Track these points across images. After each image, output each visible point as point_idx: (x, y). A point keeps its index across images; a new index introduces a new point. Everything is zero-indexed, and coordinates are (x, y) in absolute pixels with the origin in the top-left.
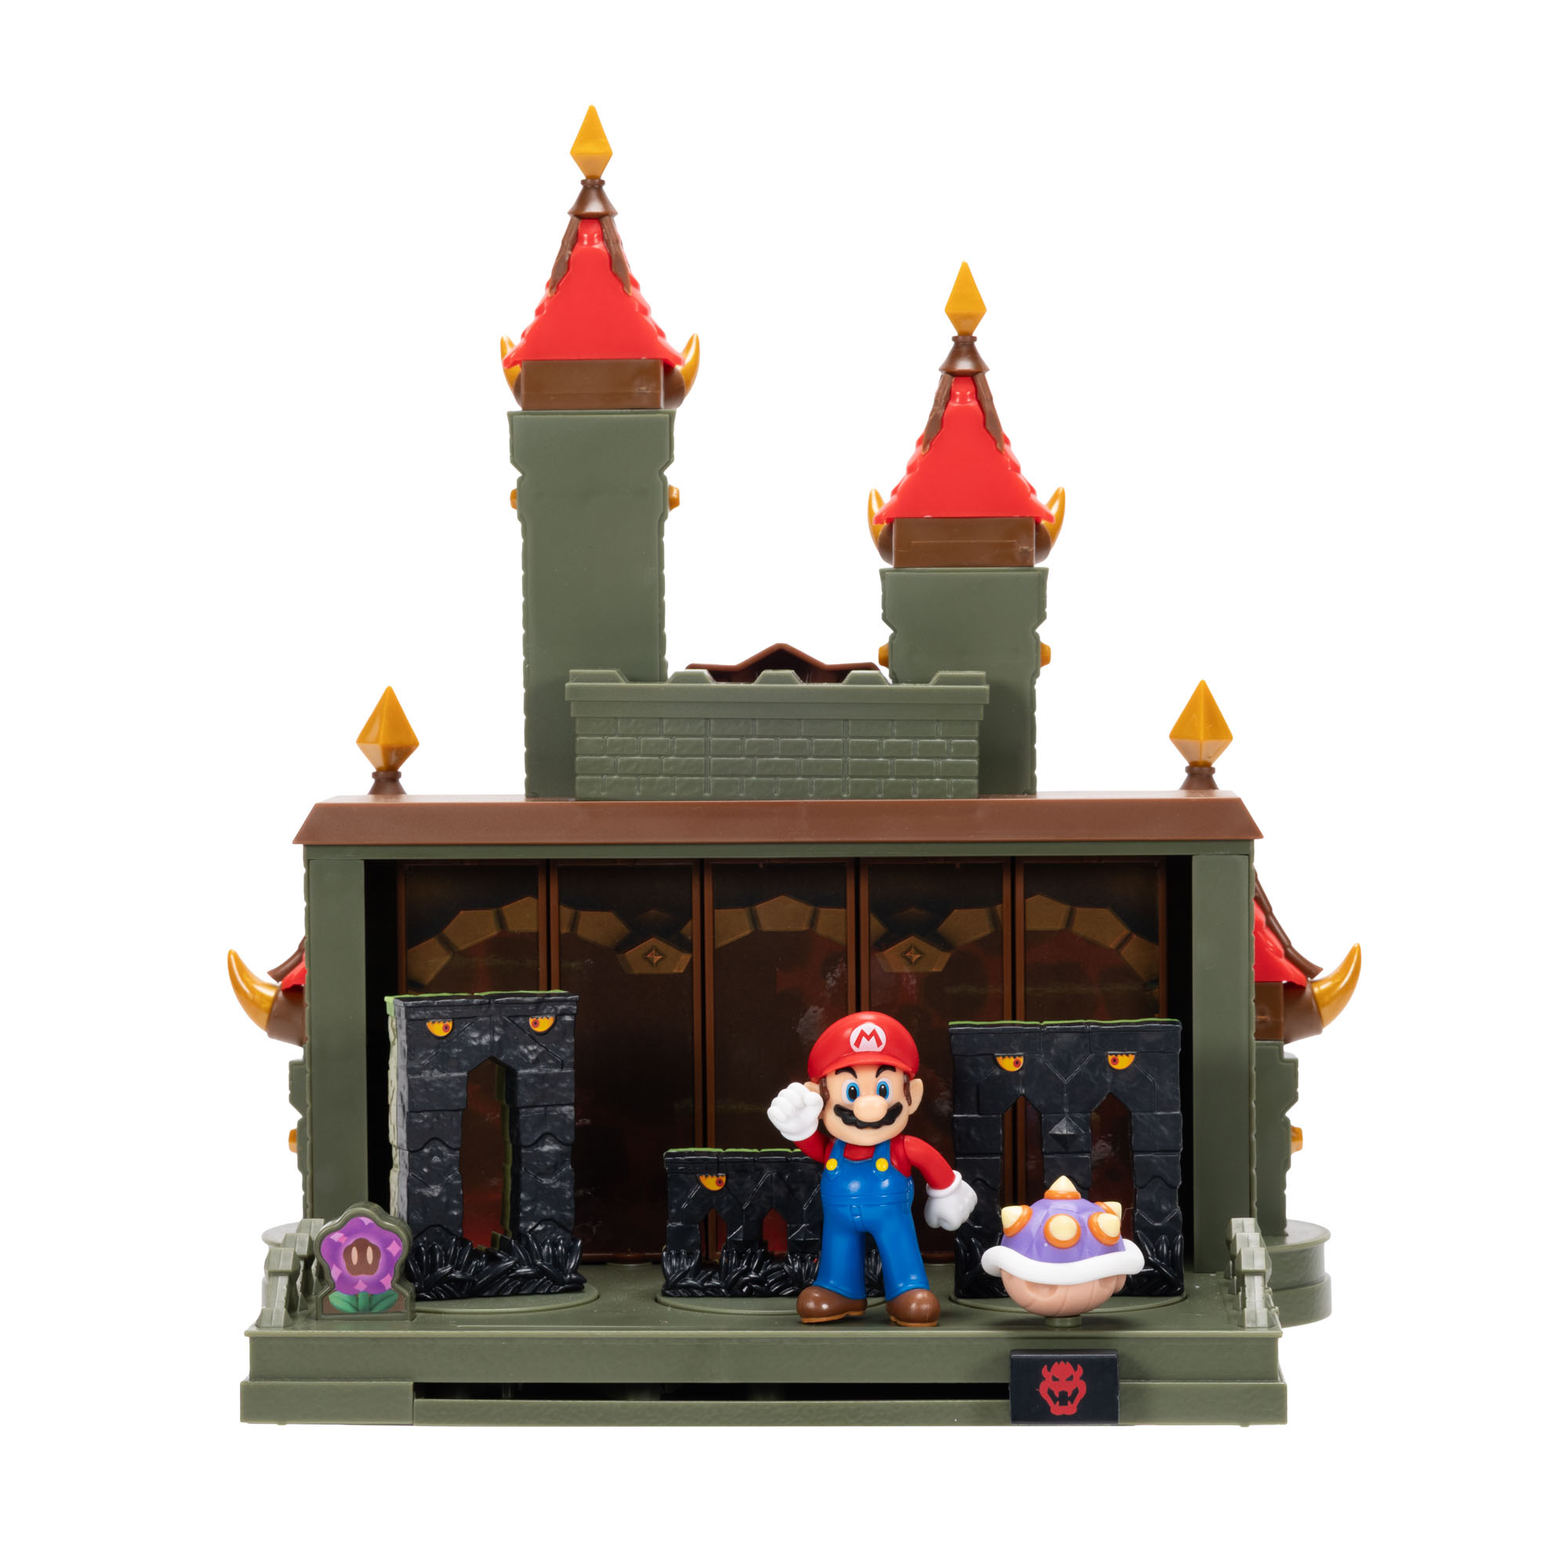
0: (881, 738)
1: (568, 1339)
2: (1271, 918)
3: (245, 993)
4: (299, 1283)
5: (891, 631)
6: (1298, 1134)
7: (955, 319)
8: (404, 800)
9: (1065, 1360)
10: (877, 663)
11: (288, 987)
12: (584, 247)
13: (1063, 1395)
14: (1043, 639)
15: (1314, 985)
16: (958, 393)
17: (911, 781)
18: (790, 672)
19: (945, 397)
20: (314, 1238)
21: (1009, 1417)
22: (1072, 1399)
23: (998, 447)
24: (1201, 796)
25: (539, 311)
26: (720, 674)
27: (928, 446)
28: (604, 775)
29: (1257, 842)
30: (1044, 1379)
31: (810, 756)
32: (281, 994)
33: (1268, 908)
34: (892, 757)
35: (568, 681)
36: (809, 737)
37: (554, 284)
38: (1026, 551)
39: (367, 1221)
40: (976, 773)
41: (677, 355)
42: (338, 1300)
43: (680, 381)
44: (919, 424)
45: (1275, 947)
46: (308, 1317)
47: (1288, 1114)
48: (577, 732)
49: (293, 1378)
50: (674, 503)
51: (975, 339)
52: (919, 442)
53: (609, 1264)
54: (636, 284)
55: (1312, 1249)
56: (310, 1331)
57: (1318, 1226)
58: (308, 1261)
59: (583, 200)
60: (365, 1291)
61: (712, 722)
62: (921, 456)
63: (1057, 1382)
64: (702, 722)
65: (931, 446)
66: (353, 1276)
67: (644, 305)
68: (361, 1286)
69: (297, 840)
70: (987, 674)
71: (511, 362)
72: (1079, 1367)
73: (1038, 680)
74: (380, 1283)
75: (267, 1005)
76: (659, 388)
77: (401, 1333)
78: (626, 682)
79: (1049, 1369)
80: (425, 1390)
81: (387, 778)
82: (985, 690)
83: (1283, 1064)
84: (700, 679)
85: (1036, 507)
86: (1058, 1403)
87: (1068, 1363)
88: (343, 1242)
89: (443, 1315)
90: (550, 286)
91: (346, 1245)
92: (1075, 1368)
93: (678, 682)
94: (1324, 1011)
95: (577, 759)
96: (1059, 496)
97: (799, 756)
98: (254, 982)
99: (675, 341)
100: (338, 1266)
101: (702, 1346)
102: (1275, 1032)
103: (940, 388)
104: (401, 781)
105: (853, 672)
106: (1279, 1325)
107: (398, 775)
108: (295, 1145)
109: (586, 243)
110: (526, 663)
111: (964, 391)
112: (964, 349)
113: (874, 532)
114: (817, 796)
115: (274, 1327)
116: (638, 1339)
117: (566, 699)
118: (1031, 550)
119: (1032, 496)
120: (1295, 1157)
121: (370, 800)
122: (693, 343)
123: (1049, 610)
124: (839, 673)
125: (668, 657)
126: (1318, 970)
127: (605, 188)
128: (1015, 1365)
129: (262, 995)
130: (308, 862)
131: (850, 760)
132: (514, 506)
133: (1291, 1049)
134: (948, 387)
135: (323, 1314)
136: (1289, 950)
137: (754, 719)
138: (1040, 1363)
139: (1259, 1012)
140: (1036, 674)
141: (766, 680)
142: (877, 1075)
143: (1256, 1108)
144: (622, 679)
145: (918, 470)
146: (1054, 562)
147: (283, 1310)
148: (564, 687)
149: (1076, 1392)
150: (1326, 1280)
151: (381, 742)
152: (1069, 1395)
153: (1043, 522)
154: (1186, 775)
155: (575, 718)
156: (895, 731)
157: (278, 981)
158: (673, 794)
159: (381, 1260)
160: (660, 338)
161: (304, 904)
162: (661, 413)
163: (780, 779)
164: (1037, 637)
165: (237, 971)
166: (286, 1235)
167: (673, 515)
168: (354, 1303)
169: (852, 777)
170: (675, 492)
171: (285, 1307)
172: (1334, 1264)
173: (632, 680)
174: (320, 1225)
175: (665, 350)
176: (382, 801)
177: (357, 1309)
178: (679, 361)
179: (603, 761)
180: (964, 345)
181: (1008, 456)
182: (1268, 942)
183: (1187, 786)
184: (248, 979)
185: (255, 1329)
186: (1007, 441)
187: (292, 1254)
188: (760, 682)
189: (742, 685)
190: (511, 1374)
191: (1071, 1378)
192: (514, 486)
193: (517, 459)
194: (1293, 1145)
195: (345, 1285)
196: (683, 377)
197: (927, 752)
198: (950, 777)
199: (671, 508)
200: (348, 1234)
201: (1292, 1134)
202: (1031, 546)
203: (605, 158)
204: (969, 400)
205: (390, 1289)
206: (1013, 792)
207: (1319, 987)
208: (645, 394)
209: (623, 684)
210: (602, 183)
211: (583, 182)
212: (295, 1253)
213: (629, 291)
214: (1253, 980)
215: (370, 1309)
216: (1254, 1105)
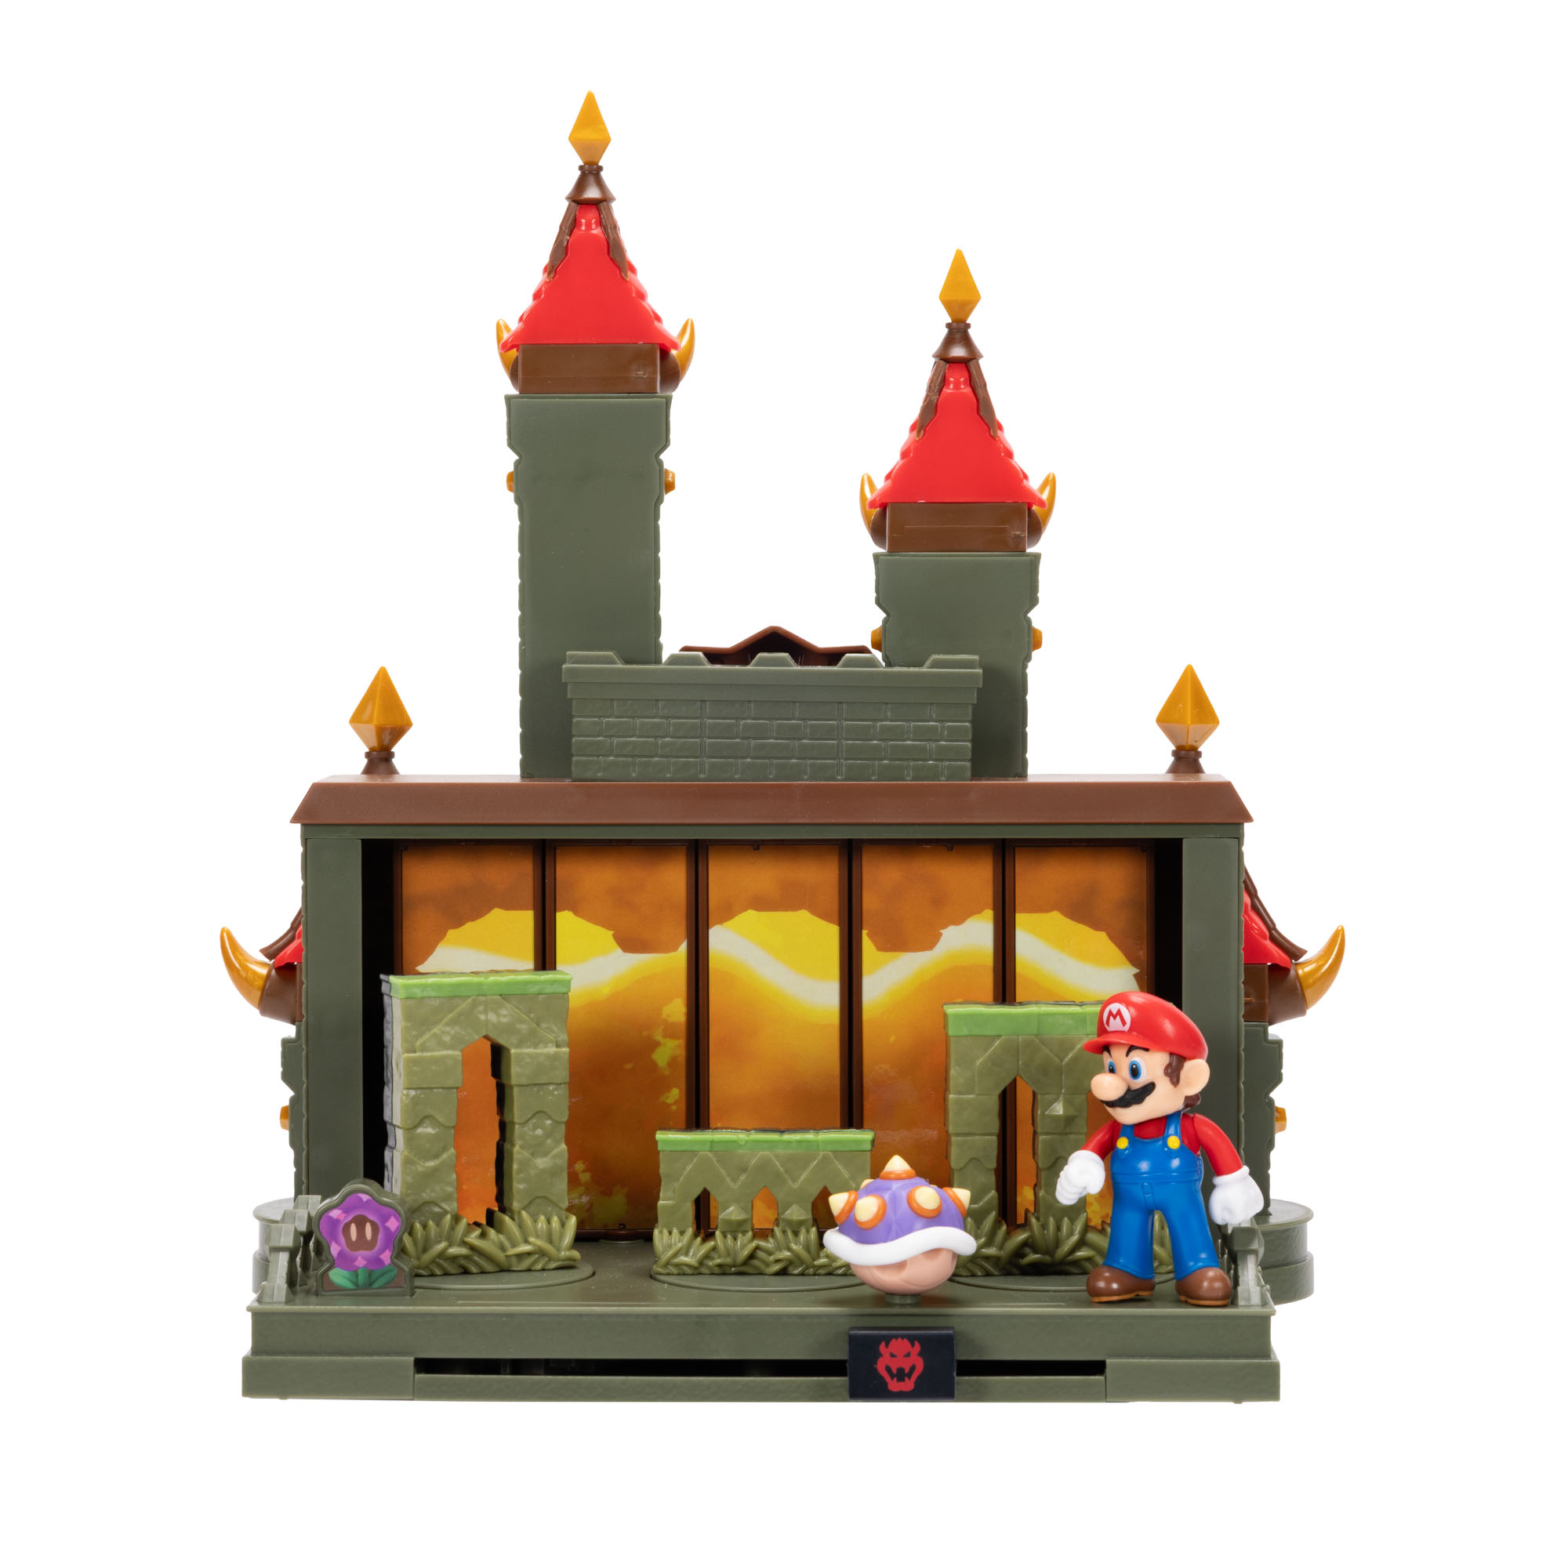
0: (875, 720)
1: (568, 1316)
2: (1256, 901)
3: (238, 970)
4: (298, 1259)
5: (884, 615)
6: (1281, 1114)
7: (949, 305)
8: (397, 780)
9: (903, 1337)
10: (869, 646)
11: (281, 965)
12: (581, 232)
13: (901, 1371)
14: (1035, 624)
15: (1298, 967)
16: (952, 379)
17: (905, 763)
18: (786, 655)
19: (938, 384)
20: (313, 1214)
21: (846, 1394)
22: (909, 1375)
23: (992, 433)
24: (1188, 779)
25: (536, 296)
26: (715, 656)
27: (922, 432)
28: (600, 756)
29: (1246, 825)
30: (881, 1355)
31: (804, 738)
32: (274, 971)
33: (1253, 891)
34: (886, 740)
35: (564, 662)
36: (804, 719)
37: (551, 269)
38: (1018, 537)
39: (365, 1197)
40: (969, 756)
41: (673, 339)
42: (338, 1276)
43: (676, 366)
44: (913, 410)
45: (1260, 929)
46: (308, 1292)
47: (1272, 1095)
48: (574, 713)
49: (295, 1353)
50: (670, 487)
51: (968, 326)
52: (913, 428)
53: (602, 1241)
54: (633, 270)
55: (1295, 1228)
56: (311, 1307)
57: (1301, 1206)
58: (307, 1236)
59: (581, 185)
60: (365, 1266)
61: (708, 703)
62: (915, 442)
63: (894, 1358)
64: (699, 703)
65: (924, 431)
66: (352, 1252)
67: (640, 289)
68: (360, 1262)
69: (295, 820)
70: (980, 657)
71: (509, 345)
72: (917, 1343)
73: (1030, 665)
74: (380, 1259)
75: (260, 983)
76: (655, 373)
77: (402, 1308)
78: (623, 664)
79: (887, 1345)
80: (425, 1366)
81: (380, 758)
82: (978, 673)
83: (1266, 1044)
84: (695, 661)
85: (1028, 493)
86: (895, 1379)
87: (905, 1340)
88: (342, 1218)
89: (442, 1291)
90: (548, 270)
91: (345, 1222)
92: (913, 1345)
93: (675, 664)
94: (1308, 993)
95: (574, 740)
96: (1050, 482)
97: (794, 739)
98: (246, 960)
99: (671, 326)
100: (338, 1243)
101: (701, 1321)
102: (1261, 1013)
103: (934, 375)
104: (395, 761)
105: (847, 655)
106: (1272, 1303)
107: (392, 755)
108: (287, 1122)
109: (583, 228)
110: (522, 644)
111: (957, 378)
112: (958, 336)
113: (866, 516)
114: (811, 778)
115: (275, 1303)
116: (637, 1316)
117: (563, 681)
118: (1023, 535)
119: (1025, 481)
120: (1279, 1137)
121: (363, 779)
122: (688, 327)
123: (1041, 594)
124: (833, 656)
125: (662, 639)
126: (1303, 952)
127: (603, 174)
128: (854, 1341)
129: (255, 973)
130: (305, 841)
131: (844, 742)
132: (510, 489)
133: (1275, 1031)
134: (942, 373)
135: (323, 1291)
136: (1273, 932)
137: (749, 701)
138: (878, 1340)
139: (1247, 995)
140: (1028, 658)
141: (761, 663)
142: (1127, 1055)
143: (1245, 1089)
144: (618, 661)
145: (912, 455)
146: (1044, 547)
147: (285, 1286)
148: (561, 668)
149: (913, 1368)
150: (1308, 1258)
151: (375, 722)
152: (906, 1372)
153: (1034, 508)
154: (1172, 759)
155: (572, 699)
156: (889, 714)
157: (270, 959)
158: (668, 776)
159: (380, 1236)
160: (656, 323)
161: (301, 883)
162: (657, 397)
163: (775, 761)
164: (1029, 621)
165: (230, 949)
166: (285, 1211)
167: (668, 498)
168: (354, 1279)
169: (846, 759)
170: (671, 475)
171: (287, 1282)
172: (1317, 1243)
173: (627, 662)
174: (316, 1203)
175: (662, 335)
176: (378, 780)
177: (357, 1285)
178: (675, 346)
179: (599, 742)
180: (958, 332)
181: (1001, 442)
182: (1254, 925)
183: (1174, 770)
184: (240, 957)
185: (256, 1304)
186: (1000, 427)
187: (293, 1230)
188: (756, 665)
189: (737, 667)
190: (511, 1350)
191: (908, 1355)
192: (511, 469)
193: (514, 442)
194: (1277, 1125)
195: (345, 1261)
196: (678, 362)
197: (920, 734)
198: (943, 760)
199: (666, 493)
200: (346, 1211)
201: (1276, 1114)
202: (1024, 531)
203: (604, 143)
204: (962, 387)
205: (389, 1264)
206: (1005, 775)
207: (1303, 970)
208: (642, 378)
209: (620, 666)
210: (601, 168)
211: (581, 168)
212: (296, 1230)
213: (627, 276)
214: (1242, 962)
215: (369, 1284)
216: (1242, 1086)
